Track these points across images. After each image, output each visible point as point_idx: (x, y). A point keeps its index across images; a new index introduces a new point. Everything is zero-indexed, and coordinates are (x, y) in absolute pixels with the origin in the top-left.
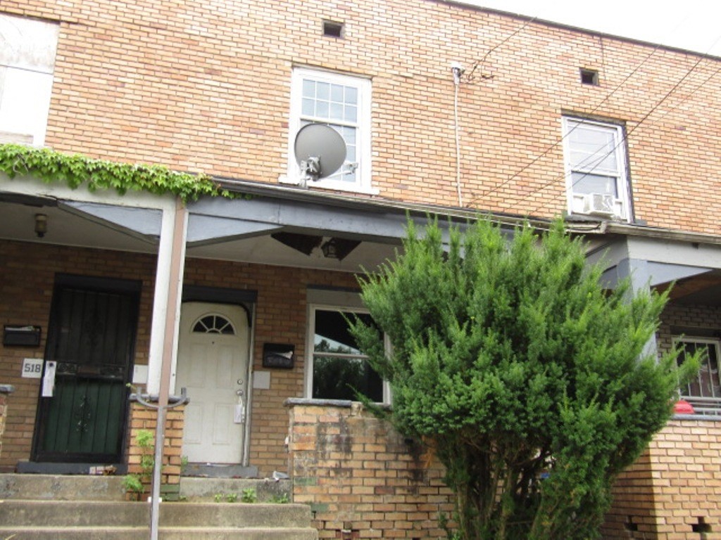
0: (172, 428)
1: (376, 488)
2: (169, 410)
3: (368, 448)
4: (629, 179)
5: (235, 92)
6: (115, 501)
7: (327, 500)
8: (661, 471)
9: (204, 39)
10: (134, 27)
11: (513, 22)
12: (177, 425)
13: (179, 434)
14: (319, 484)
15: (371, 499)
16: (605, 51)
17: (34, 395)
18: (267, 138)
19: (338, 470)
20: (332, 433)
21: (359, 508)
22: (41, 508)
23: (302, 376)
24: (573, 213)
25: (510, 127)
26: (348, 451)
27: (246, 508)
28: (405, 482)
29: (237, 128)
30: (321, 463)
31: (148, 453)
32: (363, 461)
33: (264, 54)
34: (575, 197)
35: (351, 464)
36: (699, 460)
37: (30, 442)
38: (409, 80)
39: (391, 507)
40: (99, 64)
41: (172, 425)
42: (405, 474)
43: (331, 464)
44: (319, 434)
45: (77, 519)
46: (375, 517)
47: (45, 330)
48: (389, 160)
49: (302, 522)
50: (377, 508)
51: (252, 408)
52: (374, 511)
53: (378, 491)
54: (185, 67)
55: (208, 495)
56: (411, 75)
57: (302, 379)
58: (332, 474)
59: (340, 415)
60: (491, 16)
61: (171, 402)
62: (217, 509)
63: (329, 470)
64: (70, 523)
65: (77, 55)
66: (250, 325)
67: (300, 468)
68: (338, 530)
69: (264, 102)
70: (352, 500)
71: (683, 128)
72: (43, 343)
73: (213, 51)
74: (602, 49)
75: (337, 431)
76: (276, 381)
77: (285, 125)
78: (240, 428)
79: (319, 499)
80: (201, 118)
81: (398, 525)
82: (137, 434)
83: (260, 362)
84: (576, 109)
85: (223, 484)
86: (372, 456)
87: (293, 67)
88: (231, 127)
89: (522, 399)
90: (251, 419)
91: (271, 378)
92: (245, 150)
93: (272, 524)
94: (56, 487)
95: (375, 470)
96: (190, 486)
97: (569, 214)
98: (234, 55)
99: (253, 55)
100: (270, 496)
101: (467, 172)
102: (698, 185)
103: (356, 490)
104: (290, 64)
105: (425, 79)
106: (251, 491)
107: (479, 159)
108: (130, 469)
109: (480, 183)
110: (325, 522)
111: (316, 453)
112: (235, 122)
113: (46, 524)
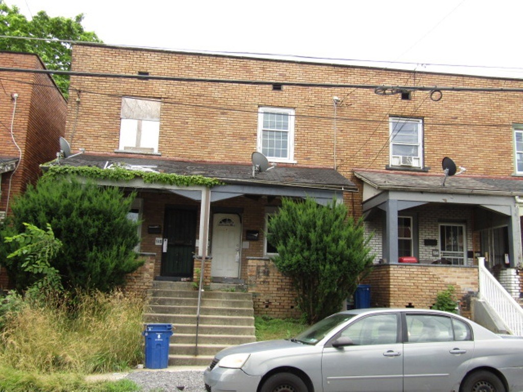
0: (207, 267)
1: (278, 288)
2: (206, 261)
3: (275, 274)
4: (423, 147)
5: (234, 122)
6: (190, 290)
7: (260, 292)
8: (394, 285)
9: (220, 99)
10: (191, 96)
11: (367, 71)
12: (208, 266)
13: (209, 269)
14: (257, 287)
15: (276, 292)
16: (416, 81)
17: (160, 251)
18: (248, 141)
19: (264, 282)
20: (262, 269)
21: (271, 295)
22: (167, 292)
23: (263, 243)
24: (392, 166)
25: (362, 126)
26: (268, 275)
27: (231, 294)
28: (288, 287)
29: (235, 138)
30: (258, 279)
31: (199, 275)
32: (273, 279)
33: (246, 103)
34: (394, 157)
35: (269, 280)
36: (412, 281)
37: (159, 269)
38: (313, 108)
39: (283, 295)
40: (177, 115)
41: (207, 266)
42: (288, 284)
43: (262, 280)
44: (257, 270)
45: (178, 295)
46: (277, 298)
47: (163, 227)
48: (302, 147)
49: (249, 299)
50: (278, 295)
51: (242, 256)
52: (277, 296)
53: (278, 289)
54: (212, 113)
55: (219, 289)
56: (313, 105)
57: (262, 244)
58: (262, 283)
59: (265, 263)
60: (356, 69)
61: (206, 258)
62: (221, 294)
63: (261, 282)
64: (176, 297)
65: (169, 112)
66: (241, 222)
67: (250, 281)
68: (264, 302)
69: (246, 125)
70: (268, 292)
71: (456, 118)
72: (162, 232)
73: (224, 104)
74: (415, 80)
75: (264, 268)
76: (251, 246)
77: (256, 135)
78: (238, 264)
79: (257, 292)
80: (219, 135)
81: (286, 301)
82: (196, 269)
83: (245, 238)
84: (397, 114)
85: (224, 286)
86: (277, 277)
87: (259, 107)
88: (232, 138)
89: (309, 262)
90: (242, 261)
91: (250, 244)
92: (238, 148)
93: (240, 299)
94: (171, 286)
95: (277, 282)
96: (214, 286)
97: (390, 166)
98: (233, 104)
99: (241, 104)
100: (240, 290)
101: (339, 149)
102: (462, 147)
103: (270, 289)
104: (257, 106)
105: (320, 106)
106: (234, 288)
107: (346, 143)
108: (194, 280)
109: (346, 154)
110: (259, 299)
111: (256, 276)
112: (234, 135)
113: (170, 296)
